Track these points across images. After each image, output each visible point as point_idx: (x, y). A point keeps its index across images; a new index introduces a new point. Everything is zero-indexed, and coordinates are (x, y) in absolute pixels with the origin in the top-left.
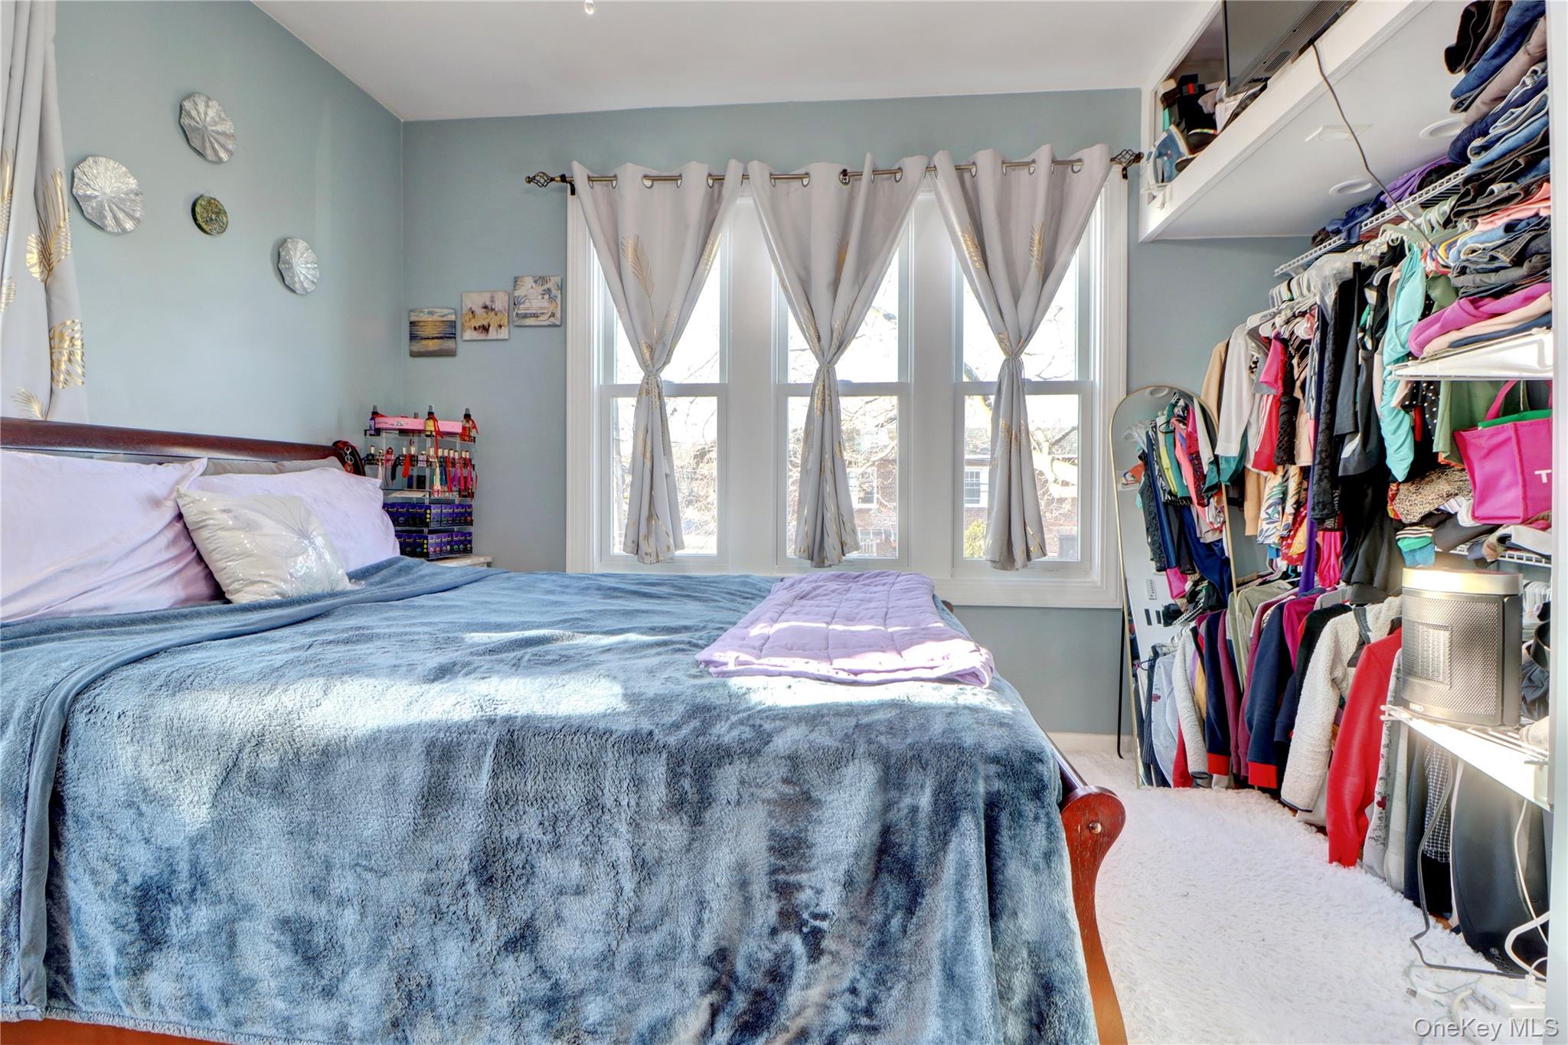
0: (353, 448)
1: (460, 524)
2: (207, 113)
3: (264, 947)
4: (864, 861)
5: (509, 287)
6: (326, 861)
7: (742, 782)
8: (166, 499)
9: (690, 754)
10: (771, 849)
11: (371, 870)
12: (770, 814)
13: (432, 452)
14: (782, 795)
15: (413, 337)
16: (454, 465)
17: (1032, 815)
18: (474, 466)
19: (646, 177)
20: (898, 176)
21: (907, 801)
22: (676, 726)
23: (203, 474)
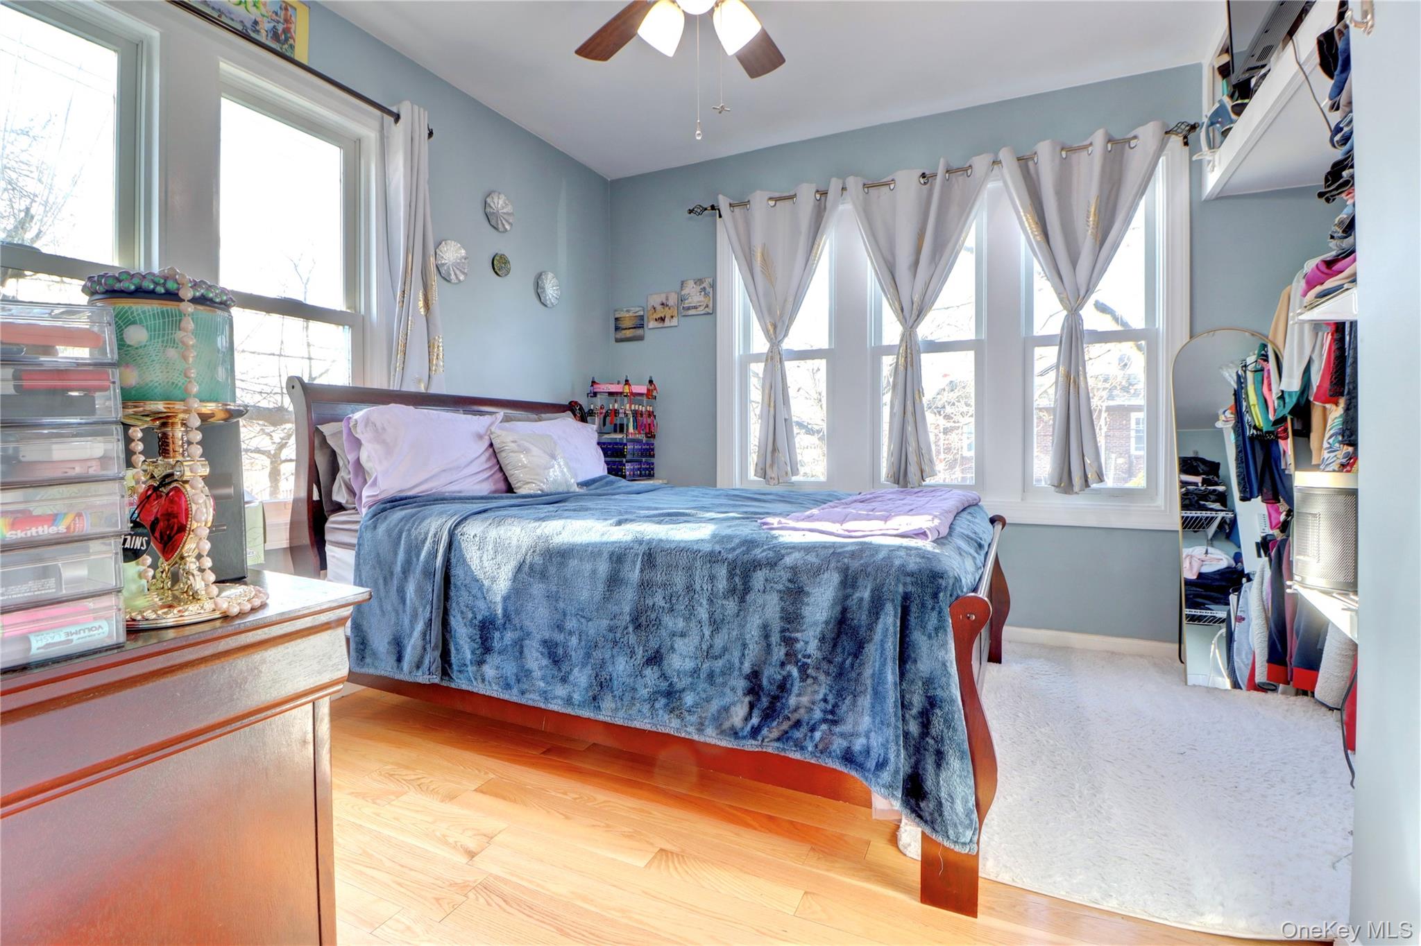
0: (580, 405)
1: (646, 456)
2: (499, 203)
3: (536, 654)
4: (831, 626)
5: (678, 287)
6: (564, 612)
7: (766, 580)
8: (485, 435)
9: (739, 563)
10: (782, 618)
11: (584, 617)
12: (781, 599)
13: (628, 406)
14: (788, 588)
15: (617, 329)
16: (642, 415)
17: (930, 606)
18: (655, 416)
19: (771, 199)
20: (969, 171)
21: (857, 595)
22: (734, 549)
23: (501, 422)
